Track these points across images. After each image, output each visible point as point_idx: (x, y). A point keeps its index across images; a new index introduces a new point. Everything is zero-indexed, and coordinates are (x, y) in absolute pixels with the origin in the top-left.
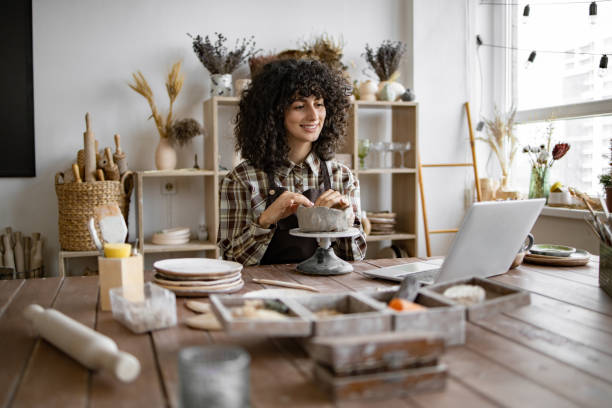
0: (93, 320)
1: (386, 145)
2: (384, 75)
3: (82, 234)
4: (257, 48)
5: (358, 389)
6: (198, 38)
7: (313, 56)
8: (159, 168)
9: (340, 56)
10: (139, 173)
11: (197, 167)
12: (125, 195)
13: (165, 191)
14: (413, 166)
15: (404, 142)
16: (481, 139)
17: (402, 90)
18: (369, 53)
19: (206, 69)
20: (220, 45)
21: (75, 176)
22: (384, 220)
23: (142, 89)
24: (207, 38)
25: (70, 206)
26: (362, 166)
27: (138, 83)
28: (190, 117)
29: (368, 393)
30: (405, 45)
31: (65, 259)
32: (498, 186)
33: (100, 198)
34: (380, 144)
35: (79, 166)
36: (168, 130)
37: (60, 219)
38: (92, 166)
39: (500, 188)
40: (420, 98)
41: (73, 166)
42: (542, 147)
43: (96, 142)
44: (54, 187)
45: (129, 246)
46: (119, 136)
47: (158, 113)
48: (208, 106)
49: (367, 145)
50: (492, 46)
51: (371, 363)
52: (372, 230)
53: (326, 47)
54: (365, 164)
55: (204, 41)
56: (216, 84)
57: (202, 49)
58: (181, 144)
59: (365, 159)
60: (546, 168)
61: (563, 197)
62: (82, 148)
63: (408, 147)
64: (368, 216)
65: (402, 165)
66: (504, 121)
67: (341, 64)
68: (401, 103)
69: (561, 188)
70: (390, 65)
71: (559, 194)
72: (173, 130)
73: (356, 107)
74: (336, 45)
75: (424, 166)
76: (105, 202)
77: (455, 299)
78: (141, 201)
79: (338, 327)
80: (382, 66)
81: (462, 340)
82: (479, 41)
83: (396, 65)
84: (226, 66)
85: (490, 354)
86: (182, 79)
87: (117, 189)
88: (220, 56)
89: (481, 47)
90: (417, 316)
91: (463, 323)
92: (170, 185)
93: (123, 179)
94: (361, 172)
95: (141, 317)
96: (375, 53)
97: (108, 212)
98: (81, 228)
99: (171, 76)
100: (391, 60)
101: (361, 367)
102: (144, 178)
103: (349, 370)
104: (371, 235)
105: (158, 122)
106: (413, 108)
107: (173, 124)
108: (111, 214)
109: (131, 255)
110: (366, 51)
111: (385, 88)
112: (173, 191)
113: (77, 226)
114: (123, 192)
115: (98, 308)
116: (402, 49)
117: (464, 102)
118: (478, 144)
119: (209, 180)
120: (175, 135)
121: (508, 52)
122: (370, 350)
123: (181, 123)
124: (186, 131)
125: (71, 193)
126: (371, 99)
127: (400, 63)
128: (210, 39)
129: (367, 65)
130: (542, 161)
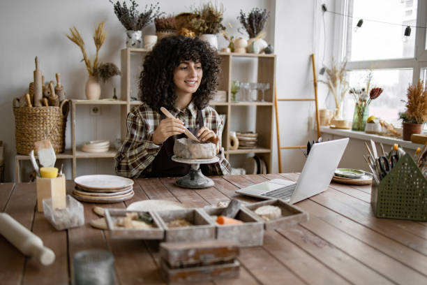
0: (32, 219)
1: (252, 85)
2: (252, 34)
3: (32, 143)
4: (161, 11)
5: (184, 276)
6: (118, 3)
7: (200, 20)
8: (88, 98)
9: (221, 19)
10: (73, 100)
11: (115, 97)
12: (63, 117)
13: (92, 113)
14: (271, 101)
15: (266, 83)
16: (321, 81)
17: (265, 45)
18: (242, 17)
19: (123, 26)
20: (134, 9)
21: (27, 102)
22: (249, 139)
23: (77, 40)
24: (124, 3)
25: (24, 124)
26: (234, 100)
27: (74, 35)
28: (110, 62)
29: (189, 279)
30: (269, 12)
31: (20, 161)
32: (332, 116)
33: (45, 119)
34: (248, 84)
35: (30, 95)
36: (95, 70)
37: (17, 132)
38: (40, 96)
39: (333, 118)
40: (278, 52)
41: (25, 95)
42: (363, 90)
43: (43, 77)
44: (12, 109)
45: (57, 170)
46: (59, 74)
47: (88, 58)
48: (124, 53)
49: (237, 84)
50: (335, 13)
51: (192, 261)
52: (240, 146)
53: (210, 12)
54: (236, 98)
55: (122, 6)
56: (130, 38)
57: (121, 12)
58: (104, 81)
59: (236, 95)
60: (365, 105)
61: (376, 127)
62: (33, 81)
63: (268, 87)
64: (237, 135)
65: (263, 100)
66: (338, 69)
67: (221, 25)
68: (264, 55)
69: (374, 121)
70: (257, 27)
71: (372, 125)
72: (98, 71)
73: (231, 58)
74: (219, 11)
75: (279, 100)
76: (48, 122)
77: (260, 216)
78: (75, 121)
79: (181, 234)
80: (252, 27)
81: (261, 243)
82: (324, 8)
83: (262, 26)
84: (138, 24)
85: (274, 253)
86: (105, 33)
87: (57, 112)
88: (133, 18)
89: (326, 13)
90: (232, 228)
91: (262, 232)
92: (96, 109)
93: (61, 106)
94: (233, 104)
95: (61, 220)
96: (247, 17)
97: (43, 145)
98: (31, 139)
99: (97, 32)
100: (258, 23)
101: (185, 263)
102: (76, 105)
103: (178, 264)
104: (239, 149)
105: (88, 64)
106: (273, 59)
107: (98, 66)
108: (45, 147)
109: (58, 176)
110: (240, 15)
111: (253, 44)
112: (98, 113)
113: (28, 138)
114: (62, 114)
115: (36, 209)
116: (266, 15)
117: (311, 54)
118: (319, 84)
119: (124, 107)
120: (99, 75)
121: (345, 18)
122: (191, 253)
123: (104, 66)
124: (107, 72)
125: (24, 114)
126: (242, 51)
127: (265, 25)
128: (126, 3)
129: (241, 25)
130: (362, 100)
